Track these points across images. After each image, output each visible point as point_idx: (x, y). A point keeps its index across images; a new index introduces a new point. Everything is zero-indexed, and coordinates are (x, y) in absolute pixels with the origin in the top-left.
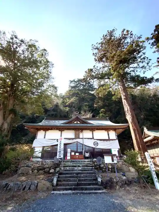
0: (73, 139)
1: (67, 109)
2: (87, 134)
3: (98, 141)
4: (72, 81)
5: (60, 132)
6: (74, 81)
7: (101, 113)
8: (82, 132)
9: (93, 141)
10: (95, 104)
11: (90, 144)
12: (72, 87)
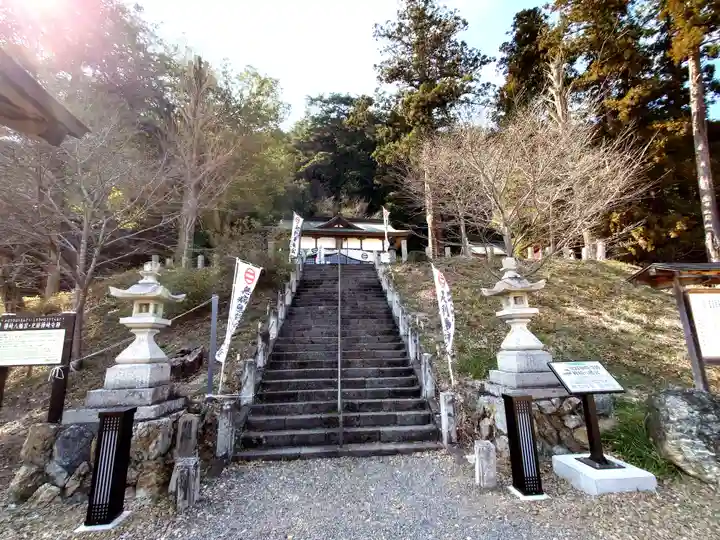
0: (333, 249)
1: (302, 186)
2: (353, 243)
3: (368, 253)
4: (316, 100)
5: (314, 240)
6: (320, 99)
7: (390, 201)
8: (346, 239)
9: (361, 252)
10: (377, 179)
11: (357, 255)
12: (315, 120)
